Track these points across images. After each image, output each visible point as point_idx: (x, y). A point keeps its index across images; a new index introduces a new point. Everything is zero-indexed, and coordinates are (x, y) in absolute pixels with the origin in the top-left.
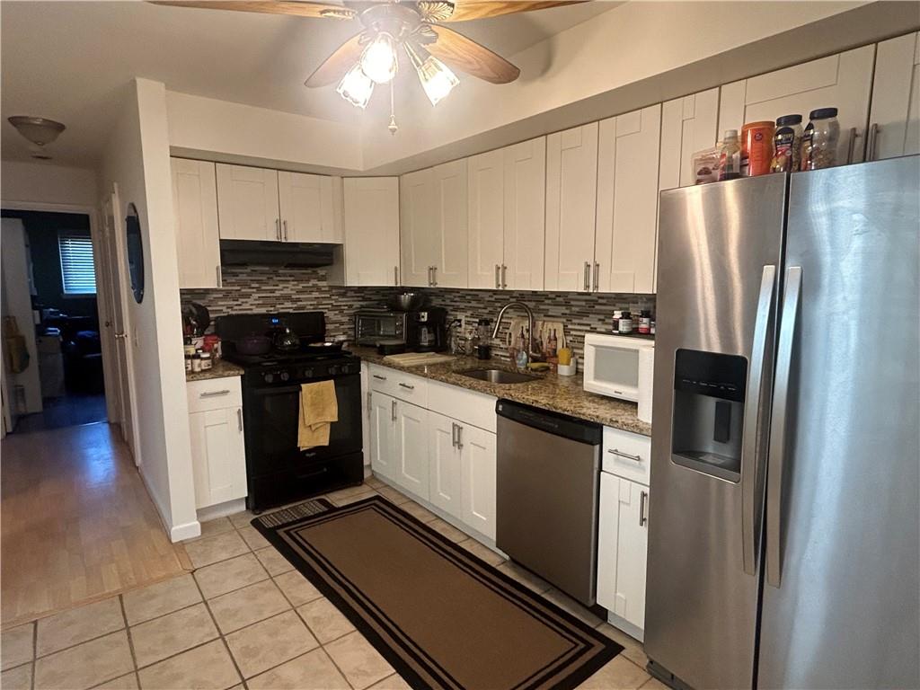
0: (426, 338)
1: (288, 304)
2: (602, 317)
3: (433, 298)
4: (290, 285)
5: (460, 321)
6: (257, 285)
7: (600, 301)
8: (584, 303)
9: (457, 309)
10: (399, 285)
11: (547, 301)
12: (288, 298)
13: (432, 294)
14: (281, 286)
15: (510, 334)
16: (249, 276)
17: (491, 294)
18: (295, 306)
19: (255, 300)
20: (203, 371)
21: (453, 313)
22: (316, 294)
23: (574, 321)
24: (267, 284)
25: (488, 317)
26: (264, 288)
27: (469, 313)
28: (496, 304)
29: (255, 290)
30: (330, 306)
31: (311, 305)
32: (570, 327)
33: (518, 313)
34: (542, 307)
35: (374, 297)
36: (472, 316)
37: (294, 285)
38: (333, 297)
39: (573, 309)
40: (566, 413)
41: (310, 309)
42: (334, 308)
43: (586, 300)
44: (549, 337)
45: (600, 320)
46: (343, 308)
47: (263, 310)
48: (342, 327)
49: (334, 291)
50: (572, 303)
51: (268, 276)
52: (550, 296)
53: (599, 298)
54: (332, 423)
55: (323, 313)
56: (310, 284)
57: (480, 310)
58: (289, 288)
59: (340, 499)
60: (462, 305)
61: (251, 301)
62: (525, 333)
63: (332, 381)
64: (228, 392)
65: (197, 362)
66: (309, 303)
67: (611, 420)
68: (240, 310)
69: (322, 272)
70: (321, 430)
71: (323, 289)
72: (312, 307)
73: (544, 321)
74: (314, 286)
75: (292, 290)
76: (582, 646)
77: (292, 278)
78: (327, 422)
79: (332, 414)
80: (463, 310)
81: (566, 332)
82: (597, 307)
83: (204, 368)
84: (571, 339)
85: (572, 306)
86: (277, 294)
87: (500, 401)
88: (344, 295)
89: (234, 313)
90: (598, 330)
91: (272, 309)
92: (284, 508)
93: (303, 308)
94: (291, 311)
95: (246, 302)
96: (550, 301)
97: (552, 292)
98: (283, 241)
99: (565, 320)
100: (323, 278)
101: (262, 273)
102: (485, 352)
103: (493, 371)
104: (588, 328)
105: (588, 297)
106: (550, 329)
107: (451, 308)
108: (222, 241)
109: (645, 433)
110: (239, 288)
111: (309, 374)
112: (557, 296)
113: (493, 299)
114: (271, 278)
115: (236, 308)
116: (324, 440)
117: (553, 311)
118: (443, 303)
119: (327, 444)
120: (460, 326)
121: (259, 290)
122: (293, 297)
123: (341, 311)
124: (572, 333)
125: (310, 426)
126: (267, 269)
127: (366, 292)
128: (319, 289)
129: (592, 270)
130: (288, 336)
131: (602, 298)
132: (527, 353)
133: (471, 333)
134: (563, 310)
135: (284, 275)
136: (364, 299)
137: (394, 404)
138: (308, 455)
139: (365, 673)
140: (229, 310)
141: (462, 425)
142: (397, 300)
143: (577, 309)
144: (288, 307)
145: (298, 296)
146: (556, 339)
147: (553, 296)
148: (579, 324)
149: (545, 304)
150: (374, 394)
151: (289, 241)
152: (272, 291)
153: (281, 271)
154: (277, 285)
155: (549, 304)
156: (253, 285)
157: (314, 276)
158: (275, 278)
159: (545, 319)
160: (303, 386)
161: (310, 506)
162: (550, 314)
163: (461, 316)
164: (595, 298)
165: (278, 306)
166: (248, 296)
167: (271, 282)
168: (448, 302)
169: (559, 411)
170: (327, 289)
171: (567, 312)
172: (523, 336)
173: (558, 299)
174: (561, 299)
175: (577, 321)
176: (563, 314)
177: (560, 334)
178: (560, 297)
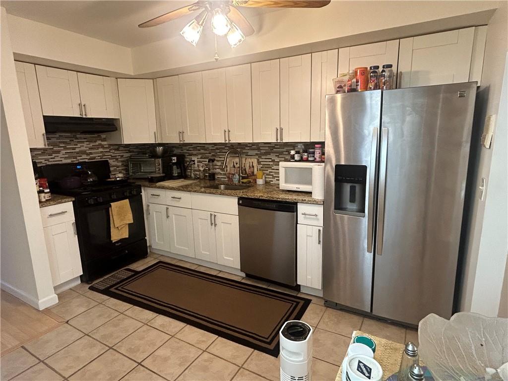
0: (176, 172)
1: (84, 156)
2: (278, 154)
3: (174, 149)
4: (85, 144)
5: (194, 161)
6: (63, 145)
7: (276, 147)
8: (267, 148)
9: (191, 155)
10: (157, 142)
11: (246, 148)
12: (84, 152)
13: (173, 147)
14: (79, 146)
15: (227, 166)
16: (57, 139)
17: (213, 145)
18: (89, 157)
19: (63, 154)
20: (47, 200)
21: (189, 157)
22: (101, 150)
23: (262, 157)
24: (69, 144)
25: (212, 158)
26: (68, 147)
27: (199, 157)
28: (217, 151)
29: (62, 148)
30: (110, 157)
31: (98, 156)
32: (260, 160)
34: (244, 151)
35: (135, 150)
36: (201, 158)
37: (87, 144)
38: (111, 151)
39: (262, 151)
40: (278, 200)
41: (98, 159)
42: (113, 158)
43: (269, 147)
44: (250, 166)
45: (276, 156)
46: (117, 157)
47: (69, 161)
48: (118, 169)
49: (112, 147)
50: (261, 148)
51: (70, 139)
52: (249, 145)
53: (275, 145)
54: (129, 225)
55: (107, 161)
56: (97, 144)
57: (206, 155)
58: (84, 146)
59: (139, 266)
60: (195, 152)
61: (60, 155)
62: (235, 164)
63: (127, 200)
64: (66, 212)
65: (43, 195)
66: (98, 155)
67: (302, 200)
68: (54, 161)
69: (103, 136)
70: (124, 229)
71: (105, 146)
72: (99, 157)
73: (246, 158)
74: (100, 145)
75: (86, 147)
76: (295, 303)
77: (85, 140)
78: (127, 224)
79: (130, 218)
80: (195, 155)
81: (259, 163)
82: (274, 150)
83: (47, 199)
84: (261, 166)
85: (261, 149)
86: (77, 150)
87: (240, 199)
88: (117, 150)
89: (50, 163)
91: (75, 160)
92: (106, 277)
93: (94, 158)
94: (87, 160)
95: (58, 156)
96: (248, 148)
97: (249, 143)
98: (84, 117)
99: (257, 157)
100: (104, 140)
101: (67, 137)
102: (212, 176)
103: (222, 186)
104: (270, 160)
105: (269, 145)
106: (251, 162)
107: (188, 154)
108: (44, 117)
109: (319, 203)
110: (52, 147)
111: (114, 196)
113: (214, 148)
114: (73, 140)
115: (51, 160)
116: (125, 234)
117: (250, 152)
118: (182, 152)
119: (127, 237)
120: (194, 164)
121: (65, 148)
122: (88, 152)
123: (117, 159)
124: (262, 163)
125: (118, 227)
126: (69, 134)
127: (130, 147)
128: (103, 147)
129: (280, 131)
130: (90, 176)
131: (277, 145)
132: (239, 175)
133: (202, 167)
134: (256, 152)
135: (81, 138)
136: (130, 152)
137: (167, 209)
138: (116, 244)
139: (203, 341)
140: (46, 162)
141: (215, 214)
142: (155, 151)
143: (264, 151)
144: (84, 158)
145: (90, 151)
146: (253, 167)
147: (251, 145)
148: (265, 159)
149: (246, 150)
150: (150, 205)
151: (88, 117)
152: (74, 149)
153: (78, 136)
154: (77, 145)
155: (248, 150)
156: (61, 145)
157: (99, 138)
158: (75, 140)
159: (246, 157)
160: (111, 204)
161: (122, 274)
162: (249, 154)
163: (194, 158)
165: (78, 158)
166: (58, 152)
167: (72, 142)
168: (185, 151)
169: (275, 199)
170: (107, 146)
171: (259, 153)
172: (234, 167)
173: (253, 147)
174: (255, 147)
175: (264, 157)
176: (256, 154)
177: (255, 164)
178: (254, 145)
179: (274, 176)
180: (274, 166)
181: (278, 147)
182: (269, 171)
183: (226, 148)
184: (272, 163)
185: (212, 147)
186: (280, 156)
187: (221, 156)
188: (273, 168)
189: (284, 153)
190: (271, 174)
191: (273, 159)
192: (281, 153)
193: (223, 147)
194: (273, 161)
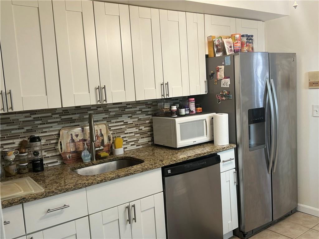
2: (130, 115)
7: (128, 106)
8: (117, 109)
15: (61, 142)
17: (28, 114)
23: (112, 121)
28: (36, 122)
32: (110, 125)
33: (63, 126)
39: (111, 114)
43: (119, 107)
44: (97, 136)
45: (129, 117)
50: (110, 110)
52: (92, 108)
53: (127, 105)
57: (13, 132)
62: (74, 138)
81: (109, 128)
82: (126, 110)
84: (112, 132)
90: (129, 123)
96: (92, 112)
97: (93, 106)
99: (105, 122)
104: (122, 123)
105: (120, 105)
112: (97, 107)
117: (95, 117)
124: (112, 128)
131: (129, 104)
134: (104, 115)
143: (114, 113)
146: (102, 135)
147: (95, 108)
148: (116, 122)
155: (92, 114)
164: (125, 105)
171: (107, 116)
172: (73, 141)
173: (99, 109)
174: (101, 109)
175: (115, 121)
176: (103, 118)
177: (104, 132)
178: (101, 107)
179: (128, 141)
180: (128, 130)
181: (130, 106)
182: (122, 136)
183: (54, 116)
184: (124, 126)
185: (26, 117)
186: (133, 116)
187: (44, 130)
188: (125, 132)
189: (137, 112)
190: (125, 139)
191: (125, 121)
192: (134, 113)
193: (50, 114)
194: (126, 123)
